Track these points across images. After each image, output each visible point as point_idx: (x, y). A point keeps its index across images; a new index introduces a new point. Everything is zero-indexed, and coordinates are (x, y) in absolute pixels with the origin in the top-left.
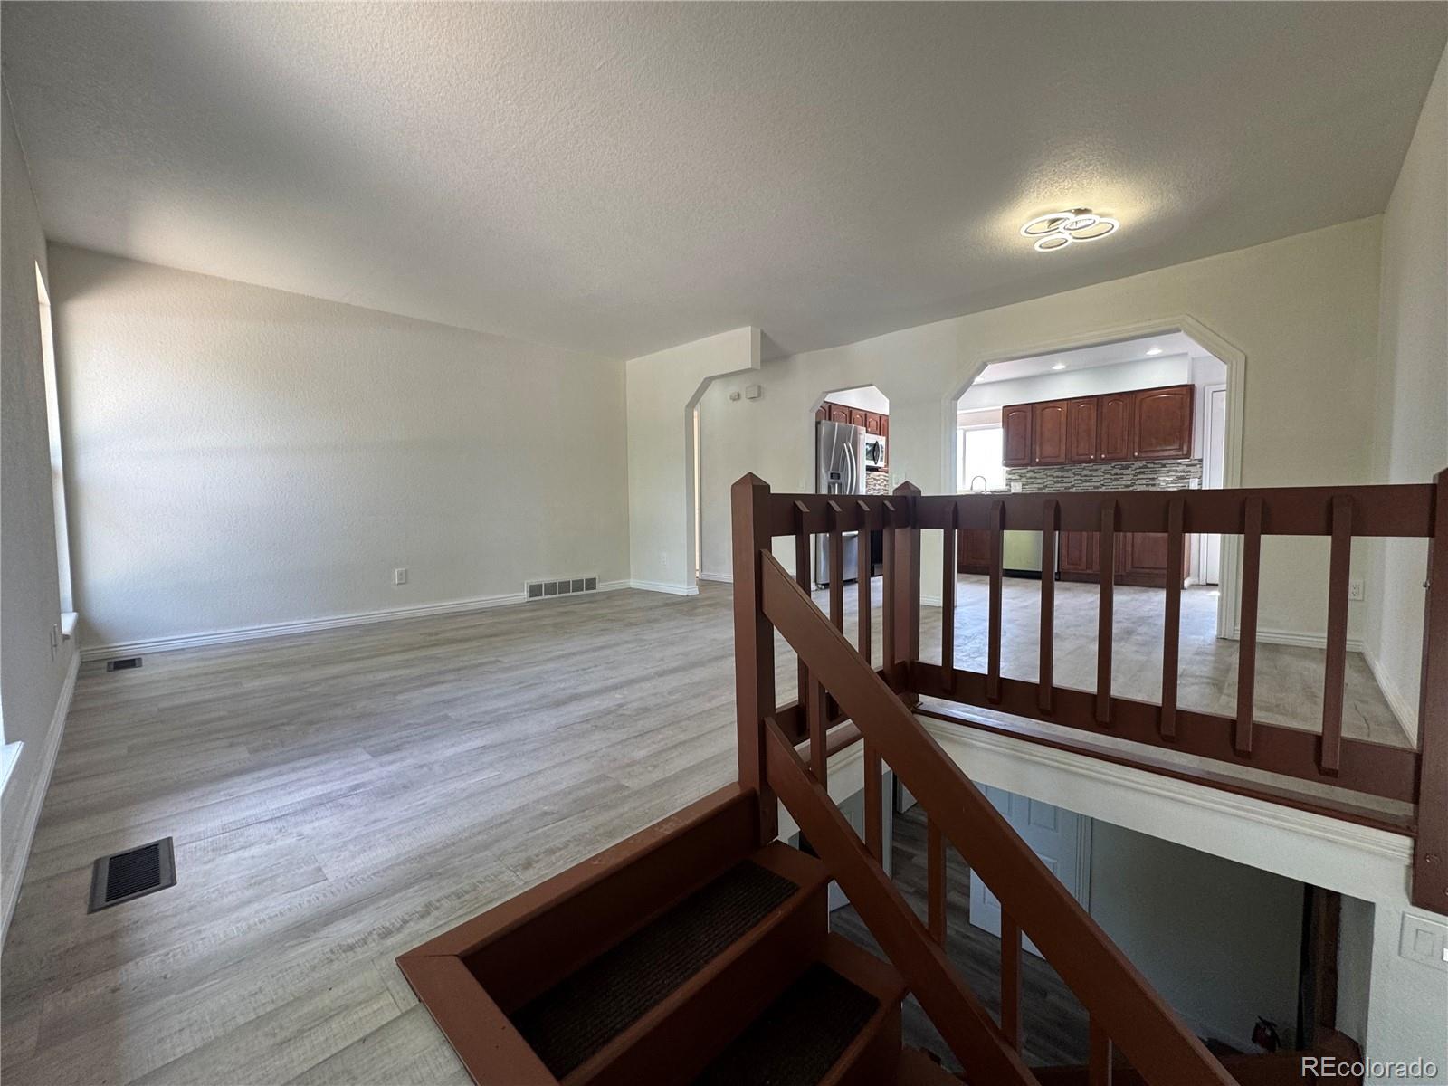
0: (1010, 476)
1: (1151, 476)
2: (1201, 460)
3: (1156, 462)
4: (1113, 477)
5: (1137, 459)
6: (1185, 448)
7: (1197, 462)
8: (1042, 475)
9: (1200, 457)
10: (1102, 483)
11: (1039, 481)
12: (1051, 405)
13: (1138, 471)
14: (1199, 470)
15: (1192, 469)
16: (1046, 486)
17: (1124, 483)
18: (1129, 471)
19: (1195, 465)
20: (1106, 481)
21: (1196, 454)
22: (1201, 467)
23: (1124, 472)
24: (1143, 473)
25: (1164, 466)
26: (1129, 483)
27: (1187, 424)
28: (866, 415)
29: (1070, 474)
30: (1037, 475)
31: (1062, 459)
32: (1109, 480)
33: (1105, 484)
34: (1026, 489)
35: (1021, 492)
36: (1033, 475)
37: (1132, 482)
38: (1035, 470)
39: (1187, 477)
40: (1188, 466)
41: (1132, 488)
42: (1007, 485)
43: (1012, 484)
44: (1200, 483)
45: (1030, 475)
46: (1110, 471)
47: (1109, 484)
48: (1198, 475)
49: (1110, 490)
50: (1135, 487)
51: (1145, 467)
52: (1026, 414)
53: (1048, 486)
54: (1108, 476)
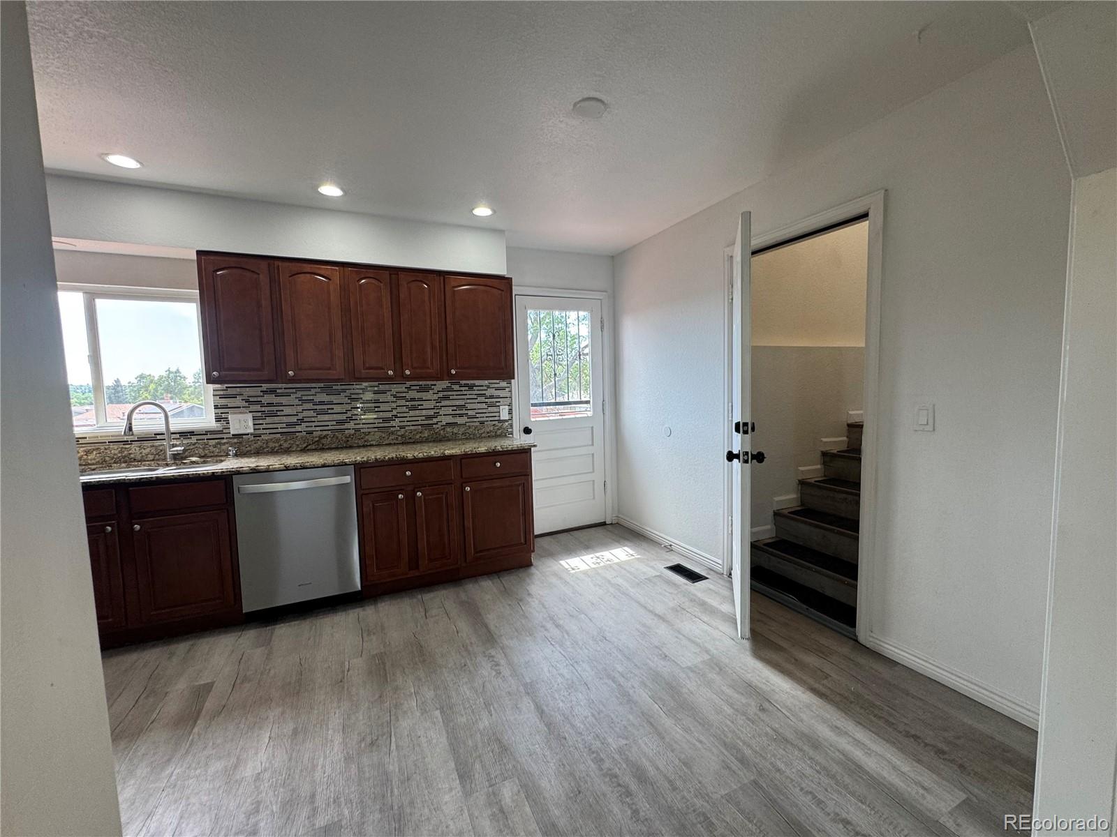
0: (224, 401)
1: (457, 403)
2: (509, 382)
3: (463, 381)
7: (505, 384)
8: (292, 399)
10: (394, 412)
11: (287, 410)
13: (441, 395)
14: (508, 395)
15: (501, 393)
16: (302, 420)
17: (424, 412)
18: (429, 395)
19: (503, 389)
20: (399, 409)
22: (511, 391)
23: (424, 395)
24: (446, 398)
25: (471, 387)
26: (431, 413)
30: (284, 400)
32: (404, 409)
33: (399, 415)
34: (261, 427)
35: (252, 431)
36: (275, 400)
37: (435, 411)
38: (278, 391)
39: (498, 404)
40: (497, 389)
41: (435, 420)
42: (218, 419)
43: (230, 417)
44: (510, 412)
45: (267, 399)
46: (404, 395)
47: (405, 415)
48: (508, 401)
49: (406, 423)
50: (439, 419)
51: (449, 389)
52: (256, 276)
53: (305, 420)
54: (403, 402)
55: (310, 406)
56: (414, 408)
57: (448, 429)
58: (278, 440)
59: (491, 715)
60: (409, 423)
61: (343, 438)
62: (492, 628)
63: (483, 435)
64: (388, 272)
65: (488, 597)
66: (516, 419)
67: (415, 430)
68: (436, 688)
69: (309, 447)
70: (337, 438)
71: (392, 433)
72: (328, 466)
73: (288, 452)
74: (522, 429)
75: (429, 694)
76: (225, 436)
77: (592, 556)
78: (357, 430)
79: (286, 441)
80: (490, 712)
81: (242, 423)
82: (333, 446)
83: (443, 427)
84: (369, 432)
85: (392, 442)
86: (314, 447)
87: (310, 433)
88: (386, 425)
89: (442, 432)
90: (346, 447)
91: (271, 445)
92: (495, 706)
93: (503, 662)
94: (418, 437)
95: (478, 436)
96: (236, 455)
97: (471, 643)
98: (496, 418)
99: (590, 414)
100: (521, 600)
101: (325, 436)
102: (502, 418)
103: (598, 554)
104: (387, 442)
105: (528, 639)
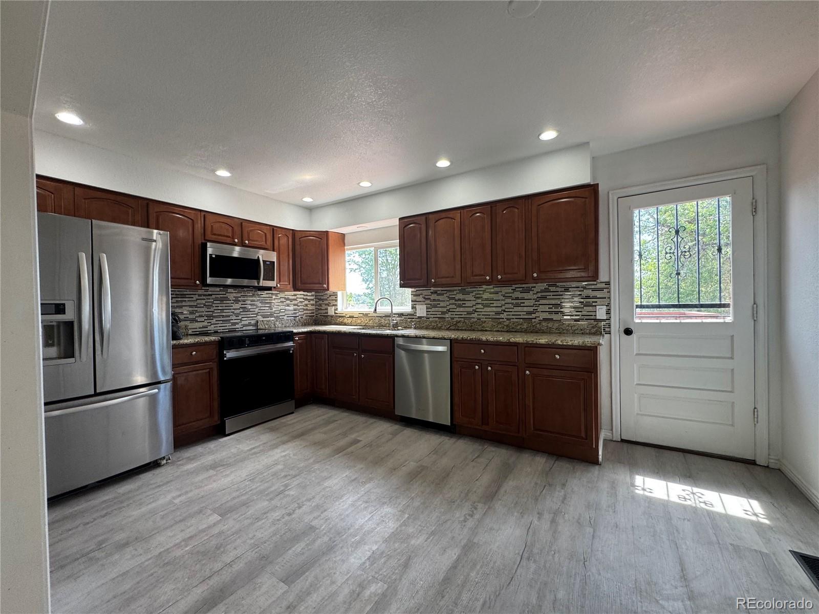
0: (415, 298)
1: (553, 302)
2: (608, 283)
3: (558, 284)
4: (514, 302)
5: (536, 280)
6: (591, 268)
7: (603, 285)
8: (443, 297)
9: (606, 280)
10: (503, 308)
11: (442, 304)
12: (443, 215)
13: (539, 295)
14: (606, 295)
15: (599, 294)
16: (449, 310)
17: (525, 309)
18: (530, 295)
19: (601, 290)
20: (507, 306)
21: (603, 277)
22: (609, 291)
23: (525, 295)
24: (544, 298)
25: (567, 290)
26: (531, 309)
27: (592, 235)
28: (273, 229)
29: (470, 297)
30: (440, 298)
31: (457, 280)
32: (510, 306)
33: (506, 310)
34: (430, 313)
35: (425, 315)
36: (437, 297)
37: (534, 308)
38: (438, 292)
39: (594, 304)
40: (594, 290)
41: (534, 316)
42: (413, 307)
43: (417, 306)
44: (608, 312)
45: (434, 297)
46: (511, 295)
47: (511, 310)
48: (606, 301)
49: (511, 317)
50: (537, 314)
51: (546, 290)
52: (420, 226)
53: (451, 310)
54: (509, 301)
55: (453, 301)
56: (517, 305)
57: (544, 324)
58: (436, 322)
59: (426, 541)
60: (513, 317)
61: (470, 324)
62: (502, 491)
63: (576, 332)
64: (489, 206)
65: (529, 470)
66: (615, 320)
67: (517, 322)
68: (424, 503)
69: (451, 328)
70: (466, 323)
71: (500, 323)
72: (436, 339)
73: (440, 329)
74: (622, 330)
75: (417, 503)
76: (415, 317)
77: (689, 488)
78: (479, 319)
79: (440, 322)
80: (428, 538)
81: (422, 311)
82: (464, 328)
83: (539, 322)
84: (485, 321)
85: (500, 330)
86: (453, 328)
87: (452, 319)
88: (498, 317)
89: (538, 325)
90: (471, 330)
91: (433, 324)
92: (435, 538)
93: (477, 516)
94: (519, 327)
95: (571, 332)
96: (415, 328)
97: (475, 492)
98: (592, 317)
99: (729, 319)
100: (550, 485)
101: (460, 322)
102: (598, 317)
103: (696, 490)
104: (497, 329)
105: (516, 514)
